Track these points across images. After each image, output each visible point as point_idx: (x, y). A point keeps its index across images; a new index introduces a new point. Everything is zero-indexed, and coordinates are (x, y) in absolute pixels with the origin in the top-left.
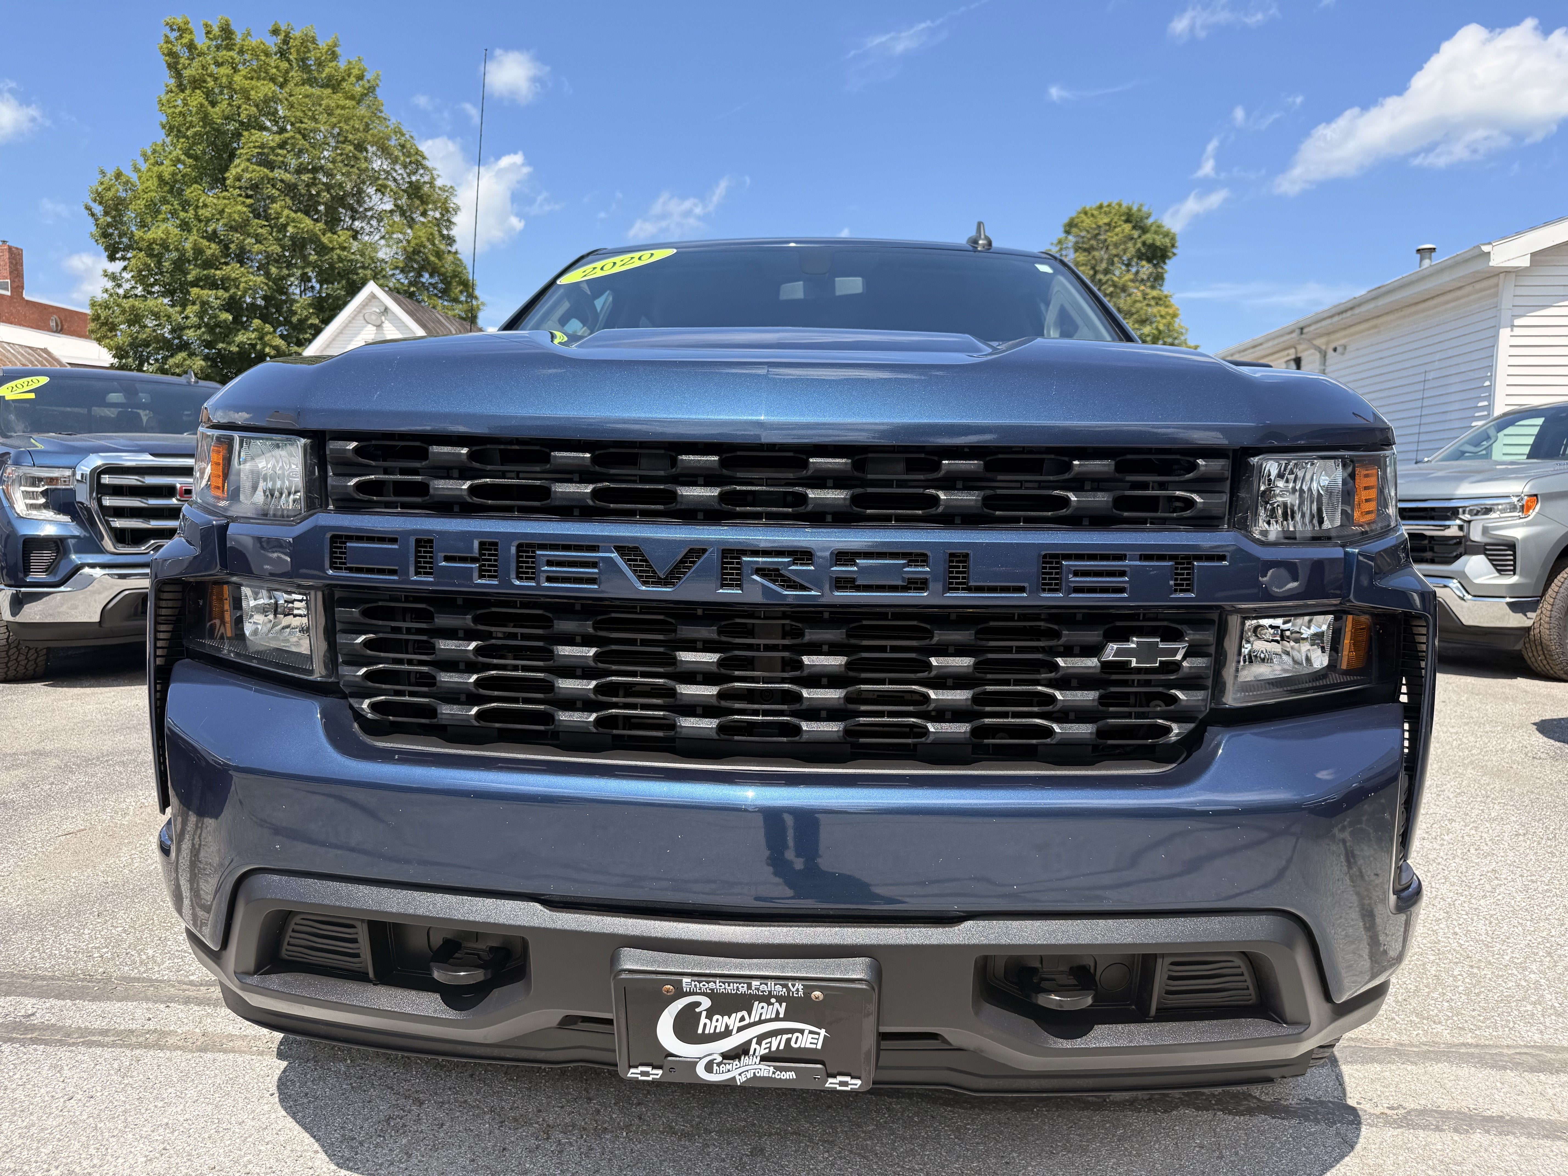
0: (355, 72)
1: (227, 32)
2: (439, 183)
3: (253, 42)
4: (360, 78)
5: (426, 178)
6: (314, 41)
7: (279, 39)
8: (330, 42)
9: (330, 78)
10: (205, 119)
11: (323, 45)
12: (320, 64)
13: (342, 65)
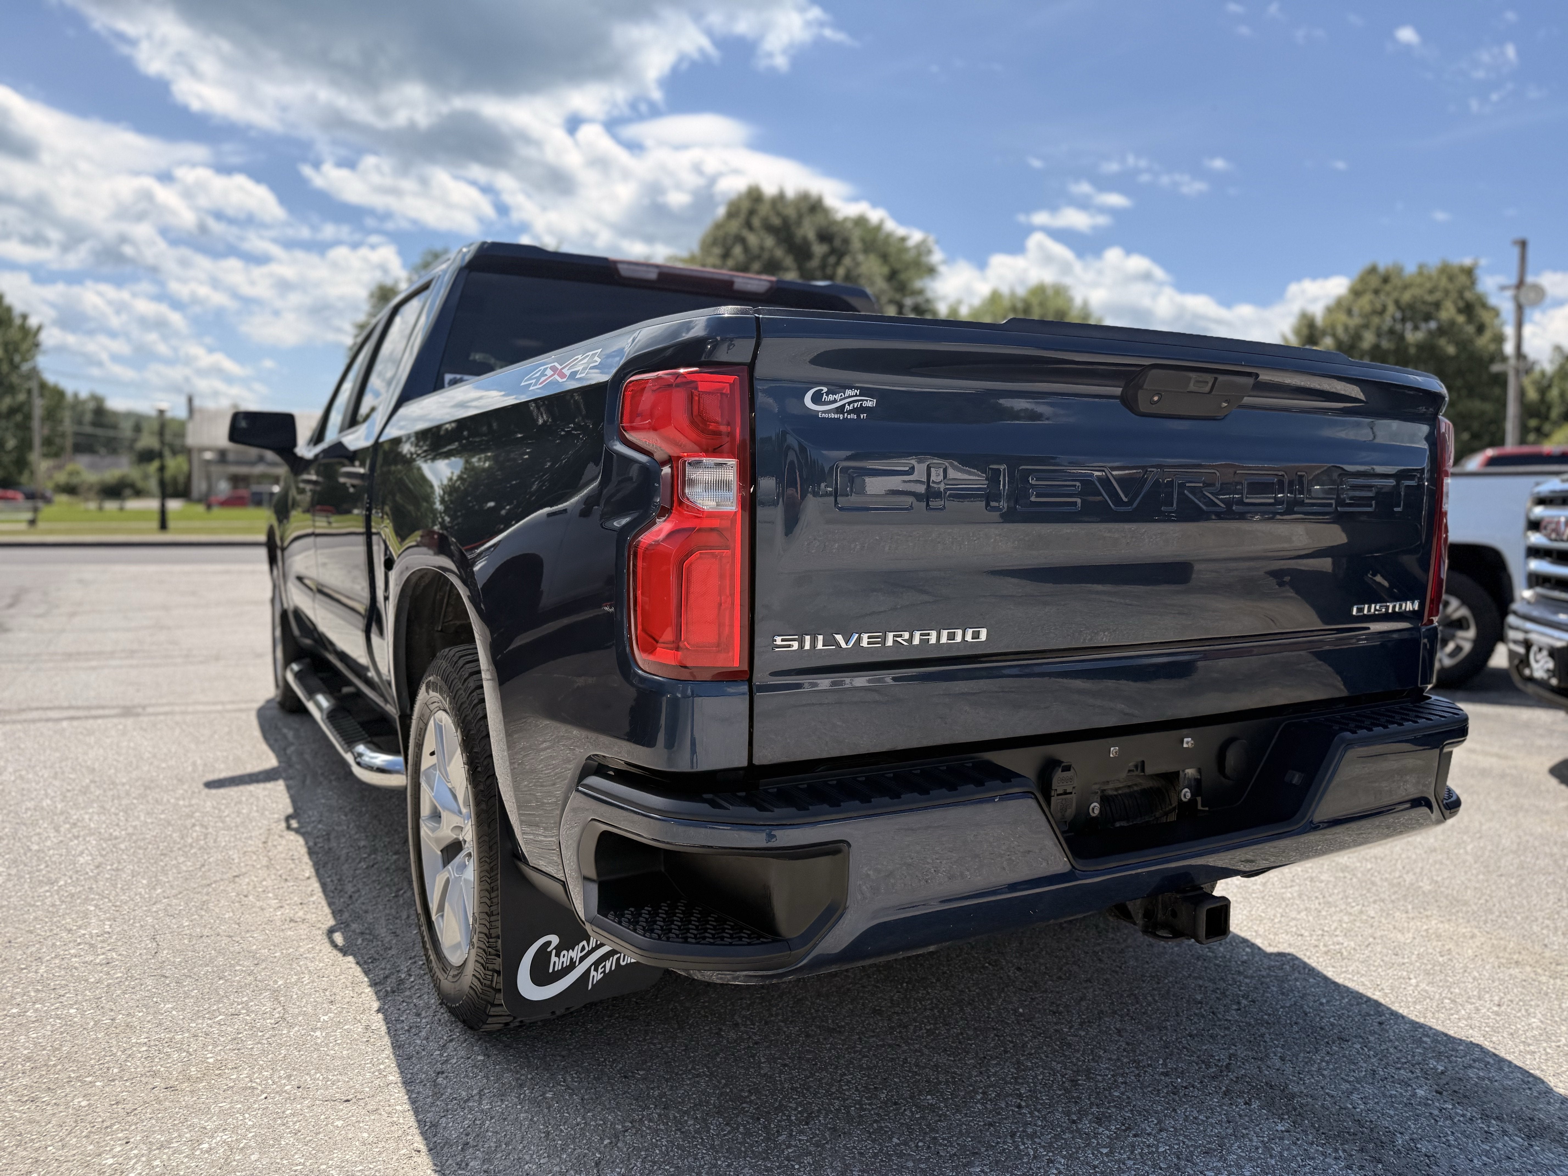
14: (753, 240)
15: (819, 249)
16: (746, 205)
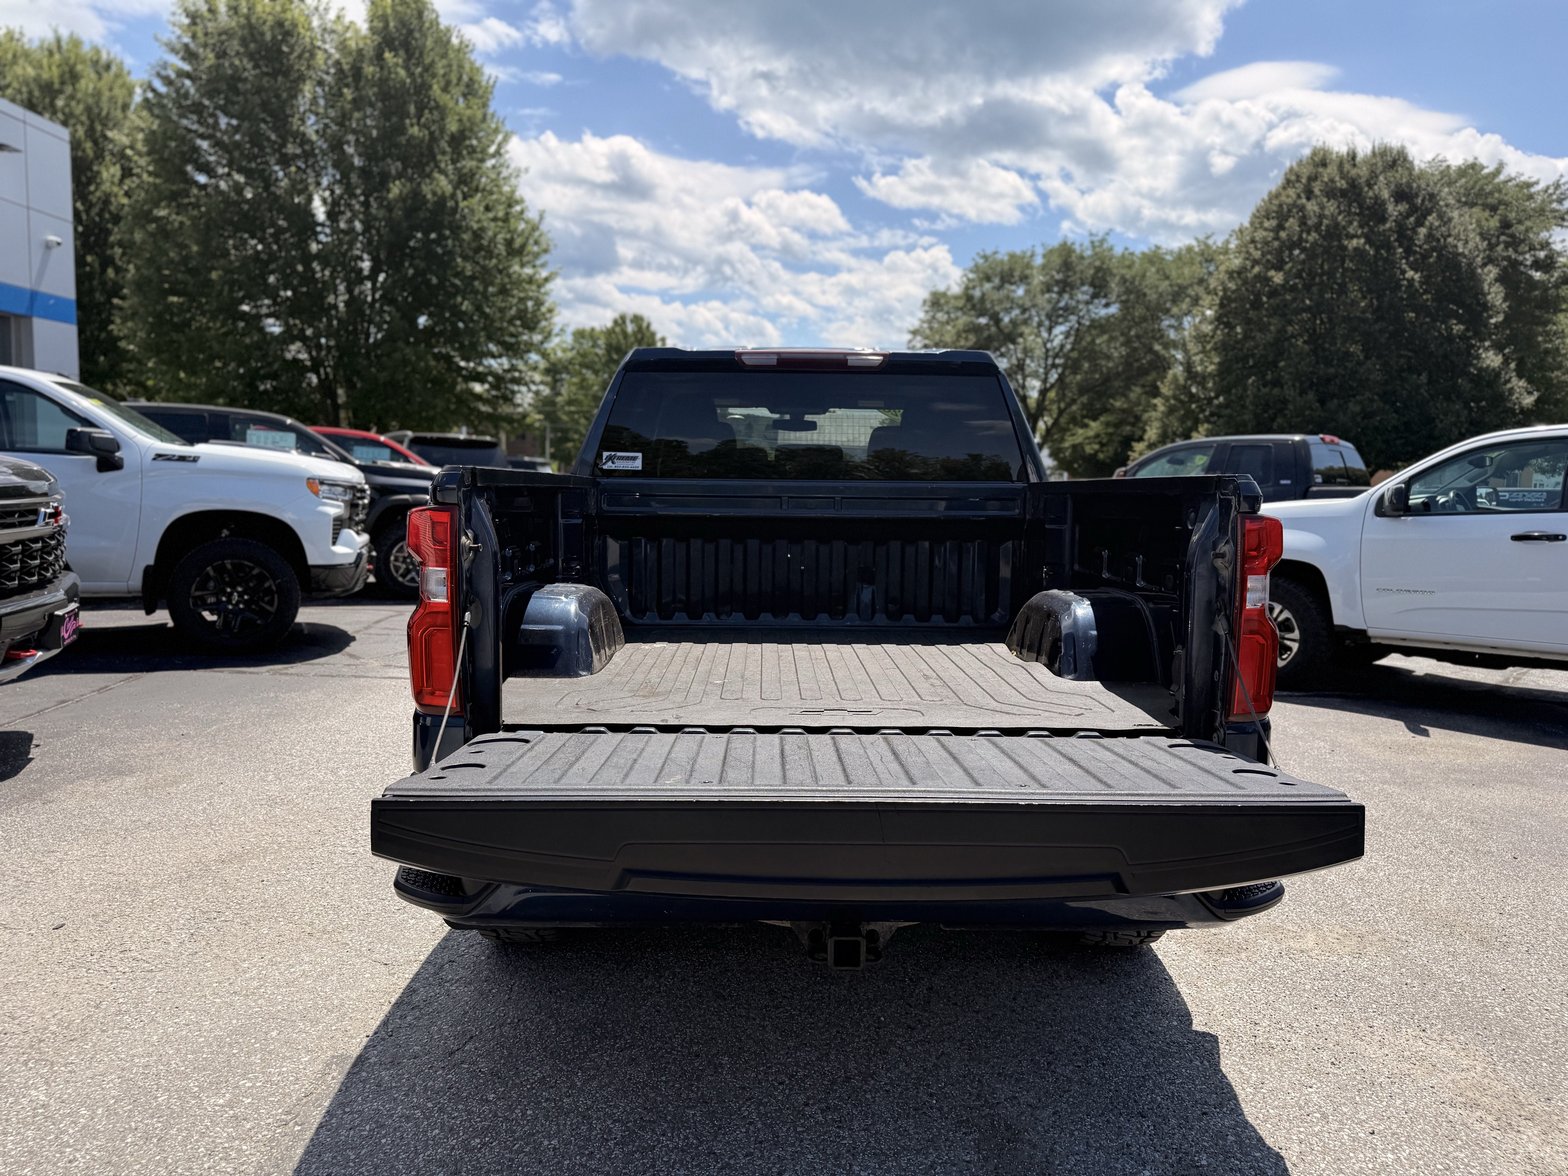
14: (1311, 207)
15: (1394, 210)
16: (1306, 172)
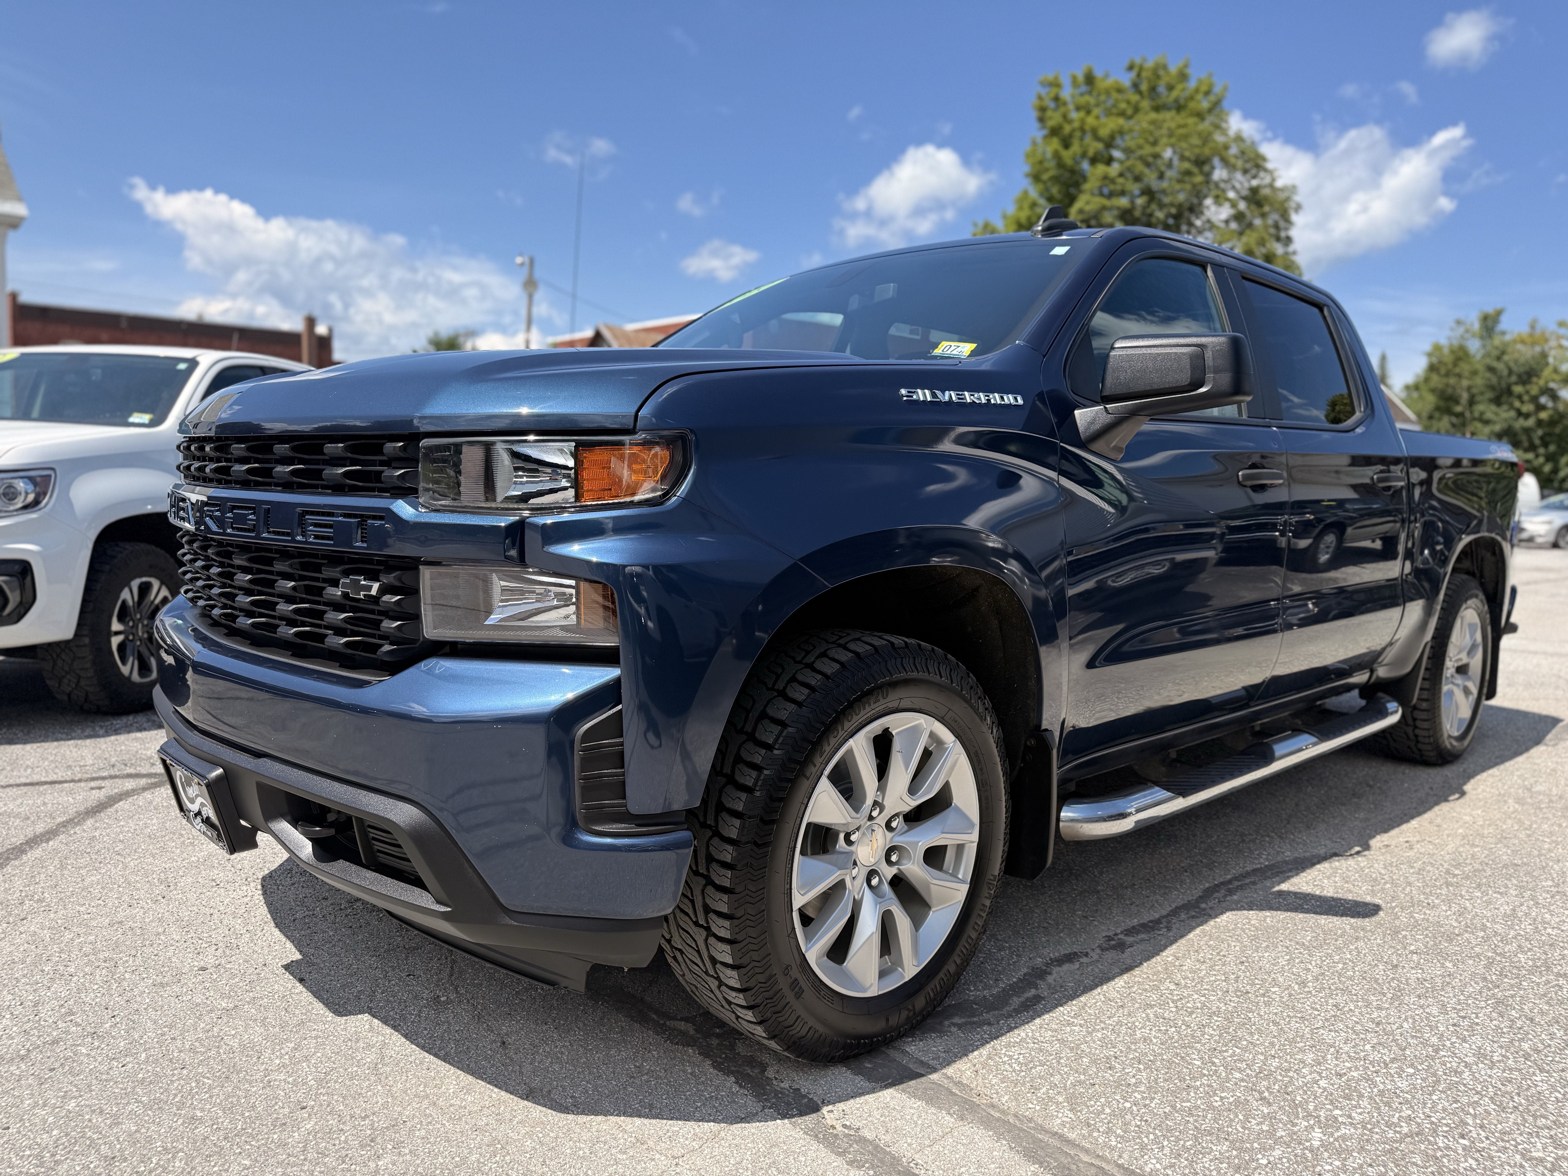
0: (1204, 88)
1: (1090, 79)
2: (1279, 184)
3: (1109, 82)
4: (1207, 93)
5: (1267, 180)
6: (1165, 67)
7: (1133, 74)
8: (1180, 64)
9: (1176, 101)
10: (1060, 165)
11: (1173, 69)
12: (1170, 88)
13: (1192, 84)
